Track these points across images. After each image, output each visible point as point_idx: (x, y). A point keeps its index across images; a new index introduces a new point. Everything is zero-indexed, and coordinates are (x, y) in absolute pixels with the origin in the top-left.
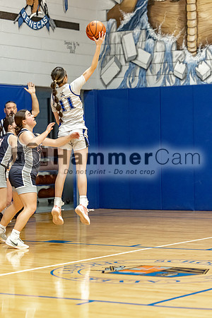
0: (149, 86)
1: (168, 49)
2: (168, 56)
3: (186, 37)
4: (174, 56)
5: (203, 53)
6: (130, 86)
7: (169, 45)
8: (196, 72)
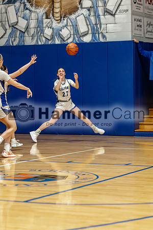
0: (26, 44)
1: (40, 17)
2: (40, 22)
3: (53, 10)
4: (44, 23)
5: (65, 21)
6: (13, 44)
7: (40, 15)
8: (60, 35)
